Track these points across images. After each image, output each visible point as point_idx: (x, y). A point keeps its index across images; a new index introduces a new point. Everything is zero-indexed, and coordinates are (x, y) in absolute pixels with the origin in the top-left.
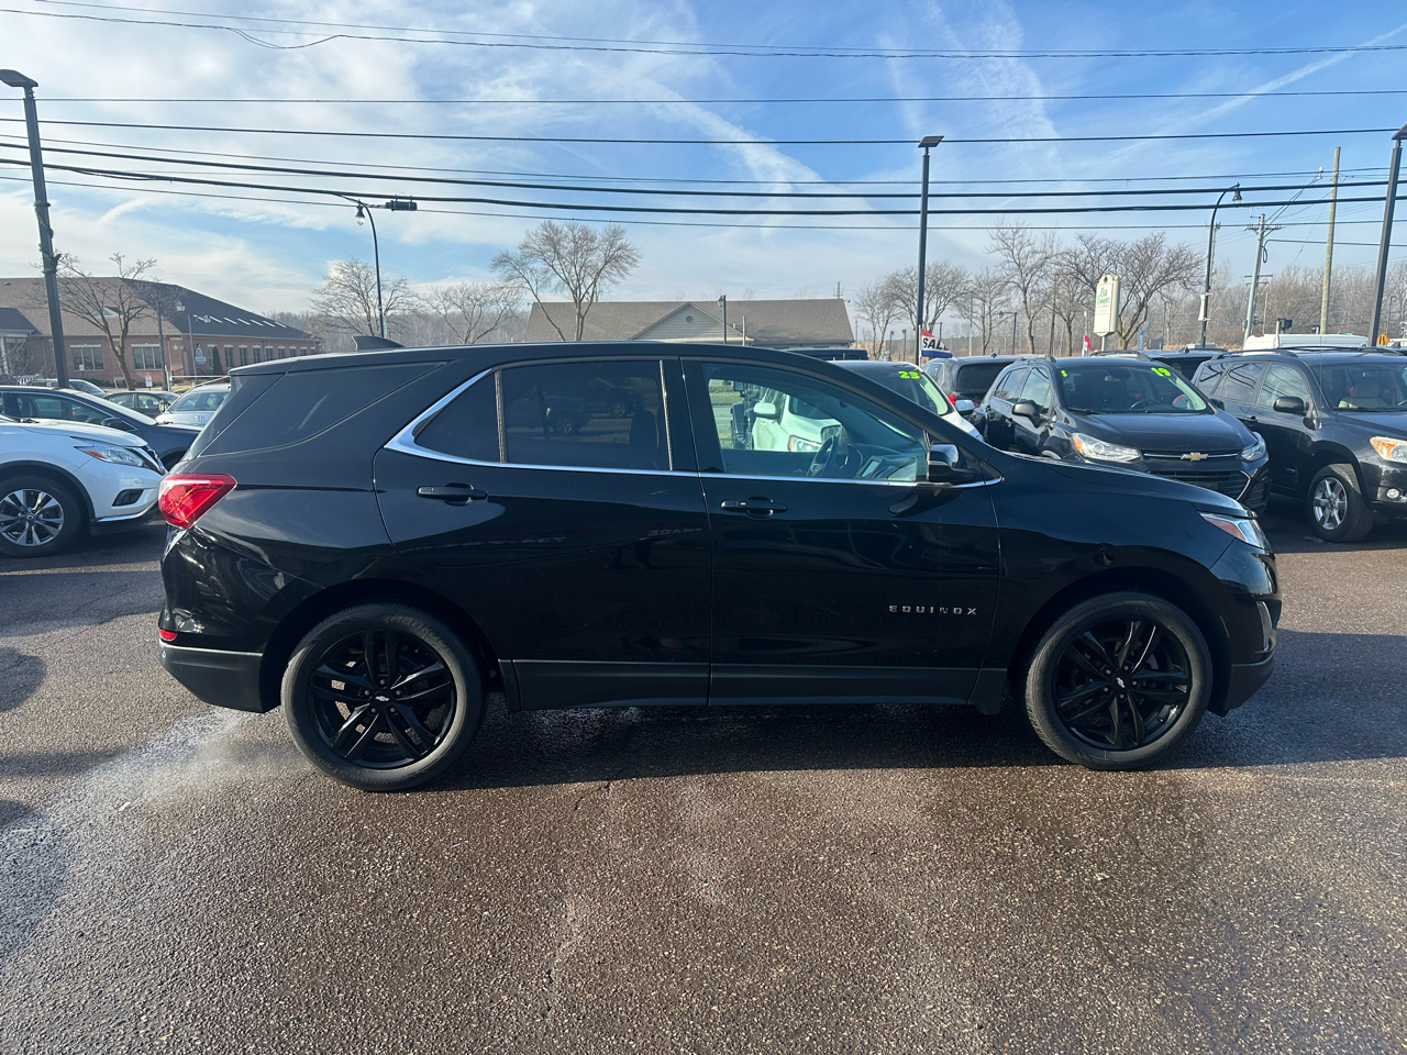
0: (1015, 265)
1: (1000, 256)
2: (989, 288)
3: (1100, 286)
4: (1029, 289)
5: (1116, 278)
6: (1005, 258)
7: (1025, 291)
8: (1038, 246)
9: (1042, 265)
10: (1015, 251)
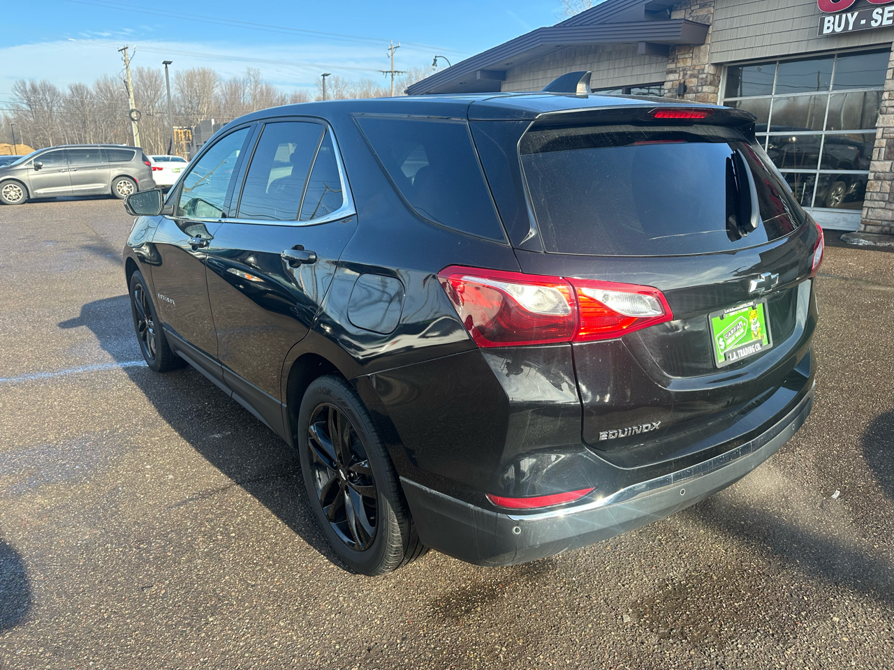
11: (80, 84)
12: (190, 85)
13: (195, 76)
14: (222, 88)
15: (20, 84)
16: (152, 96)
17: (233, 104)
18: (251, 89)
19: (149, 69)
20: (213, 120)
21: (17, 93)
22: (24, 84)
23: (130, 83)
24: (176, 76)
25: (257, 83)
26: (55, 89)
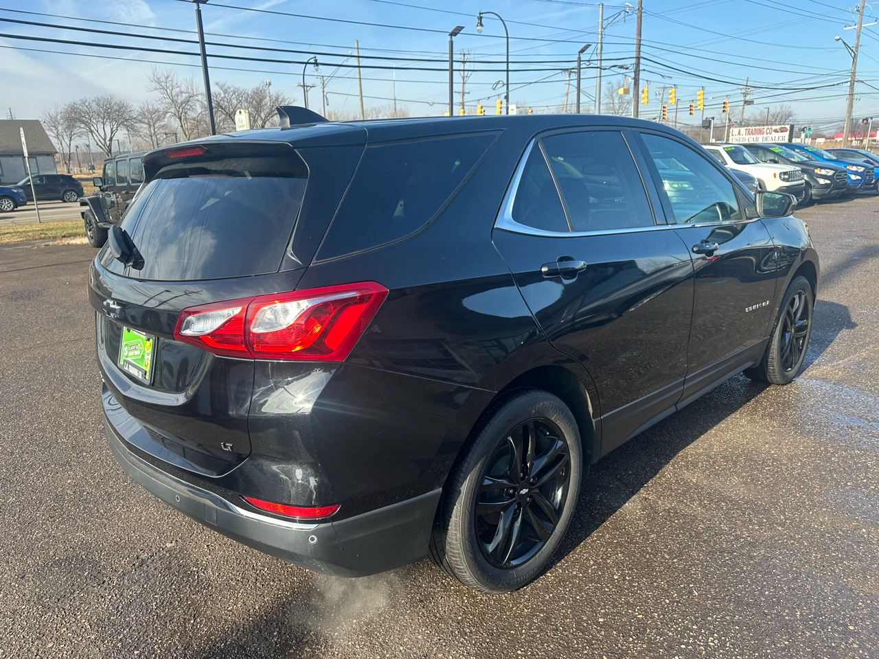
0: (170, 101)
1: (158, 95)
2: (152, 117)
3: (237, 117)
4: (183, 118)
5: (247, 111)
6: (162, 96)
7: (180, 118)
8: (184, 89)
9: (188, 101)
10: (168, 90)
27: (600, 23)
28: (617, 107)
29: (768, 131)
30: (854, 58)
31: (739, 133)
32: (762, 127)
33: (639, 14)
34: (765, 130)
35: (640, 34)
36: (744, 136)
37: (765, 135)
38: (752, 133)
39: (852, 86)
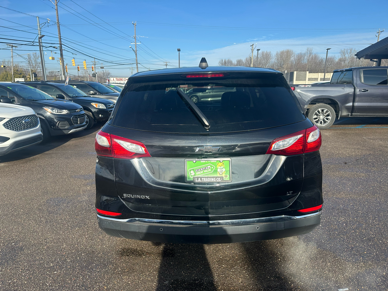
11: (240, 60)
12: (281, 57)
13: (284, 53)
14: (295, 57)
15: (221, 61)
16: (266, 62)
17: (298, 63)
18: (307, 57)
19: (266, 52)
20: (286, 71)
21: (220, 64)
22: (222, 60)
23: (252, 58)
24: (276, 54)
25: (310, 54)
26: (232, 62)
27: (39, 26)
28: (35, 65)
29: (124, 80)
30: (136, 54)
31: (114, 80)
32: (122, 78)
33: (58, 25)
34: (123, 79)
35: (60, 34)
36: (116, 81)
37: (123, 81)
38: (118, 80)
39: (137, 65)
